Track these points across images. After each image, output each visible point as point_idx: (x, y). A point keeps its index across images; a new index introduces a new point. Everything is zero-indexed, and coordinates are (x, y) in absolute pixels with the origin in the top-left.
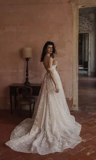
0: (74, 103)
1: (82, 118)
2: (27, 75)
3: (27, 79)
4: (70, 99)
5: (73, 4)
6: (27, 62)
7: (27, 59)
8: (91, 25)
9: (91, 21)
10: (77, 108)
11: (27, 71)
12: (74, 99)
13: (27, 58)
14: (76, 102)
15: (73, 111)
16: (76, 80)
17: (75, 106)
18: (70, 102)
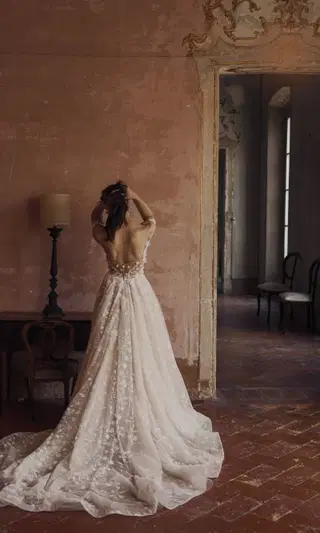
0: (203, 376)
1: (233, 421)
2: (53, 283)
3: (53, 297)
4: (191, 363)
5: (202, 62)
6: (55, 241)
7: (55, 232)
8: (233, 122)
9: (234, 111)
10: (211, 392)
11: (53, 272)
12: (201, 361)
13: (55, 227)
14: (209, 371)
15: (202, 401)
16: (210, 301)
17: (205, 384)
18: (190, 373)
